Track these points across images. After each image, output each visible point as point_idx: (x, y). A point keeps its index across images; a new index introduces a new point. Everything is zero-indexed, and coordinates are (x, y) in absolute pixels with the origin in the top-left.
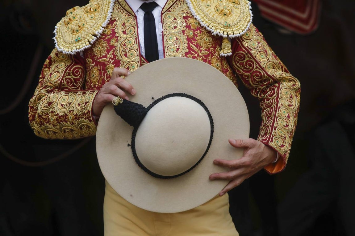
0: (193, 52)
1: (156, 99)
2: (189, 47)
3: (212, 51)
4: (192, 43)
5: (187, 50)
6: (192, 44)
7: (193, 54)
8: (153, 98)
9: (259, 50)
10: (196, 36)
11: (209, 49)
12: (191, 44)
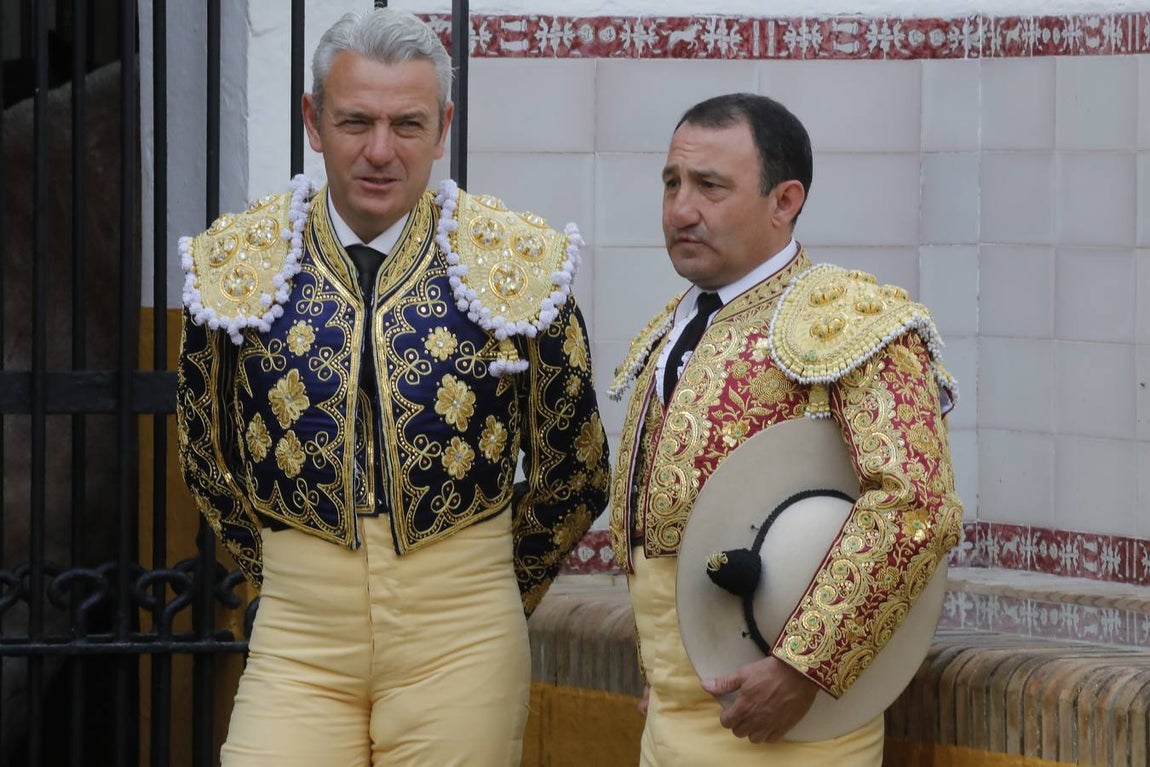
0: (730, 408)
1: (758, 526)
2: (724, 397)
3: (781, 411)
4: (735, 388)
5: (717, 402)
6: (736, 390)
7: (729, 411)
8: (753, 527)
9: (862, 409)
10: (754, 375)
11: (775, 405)
12: (731, 390)
